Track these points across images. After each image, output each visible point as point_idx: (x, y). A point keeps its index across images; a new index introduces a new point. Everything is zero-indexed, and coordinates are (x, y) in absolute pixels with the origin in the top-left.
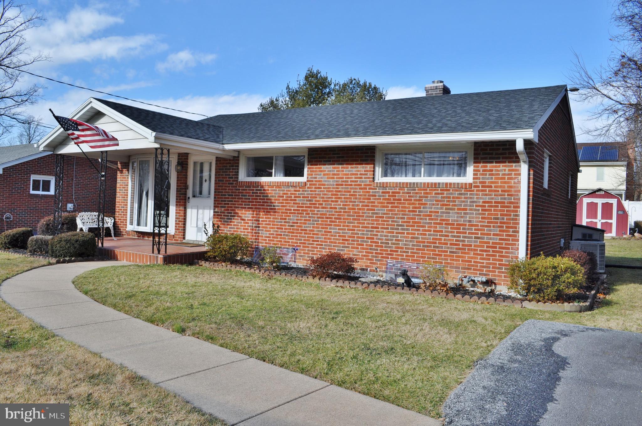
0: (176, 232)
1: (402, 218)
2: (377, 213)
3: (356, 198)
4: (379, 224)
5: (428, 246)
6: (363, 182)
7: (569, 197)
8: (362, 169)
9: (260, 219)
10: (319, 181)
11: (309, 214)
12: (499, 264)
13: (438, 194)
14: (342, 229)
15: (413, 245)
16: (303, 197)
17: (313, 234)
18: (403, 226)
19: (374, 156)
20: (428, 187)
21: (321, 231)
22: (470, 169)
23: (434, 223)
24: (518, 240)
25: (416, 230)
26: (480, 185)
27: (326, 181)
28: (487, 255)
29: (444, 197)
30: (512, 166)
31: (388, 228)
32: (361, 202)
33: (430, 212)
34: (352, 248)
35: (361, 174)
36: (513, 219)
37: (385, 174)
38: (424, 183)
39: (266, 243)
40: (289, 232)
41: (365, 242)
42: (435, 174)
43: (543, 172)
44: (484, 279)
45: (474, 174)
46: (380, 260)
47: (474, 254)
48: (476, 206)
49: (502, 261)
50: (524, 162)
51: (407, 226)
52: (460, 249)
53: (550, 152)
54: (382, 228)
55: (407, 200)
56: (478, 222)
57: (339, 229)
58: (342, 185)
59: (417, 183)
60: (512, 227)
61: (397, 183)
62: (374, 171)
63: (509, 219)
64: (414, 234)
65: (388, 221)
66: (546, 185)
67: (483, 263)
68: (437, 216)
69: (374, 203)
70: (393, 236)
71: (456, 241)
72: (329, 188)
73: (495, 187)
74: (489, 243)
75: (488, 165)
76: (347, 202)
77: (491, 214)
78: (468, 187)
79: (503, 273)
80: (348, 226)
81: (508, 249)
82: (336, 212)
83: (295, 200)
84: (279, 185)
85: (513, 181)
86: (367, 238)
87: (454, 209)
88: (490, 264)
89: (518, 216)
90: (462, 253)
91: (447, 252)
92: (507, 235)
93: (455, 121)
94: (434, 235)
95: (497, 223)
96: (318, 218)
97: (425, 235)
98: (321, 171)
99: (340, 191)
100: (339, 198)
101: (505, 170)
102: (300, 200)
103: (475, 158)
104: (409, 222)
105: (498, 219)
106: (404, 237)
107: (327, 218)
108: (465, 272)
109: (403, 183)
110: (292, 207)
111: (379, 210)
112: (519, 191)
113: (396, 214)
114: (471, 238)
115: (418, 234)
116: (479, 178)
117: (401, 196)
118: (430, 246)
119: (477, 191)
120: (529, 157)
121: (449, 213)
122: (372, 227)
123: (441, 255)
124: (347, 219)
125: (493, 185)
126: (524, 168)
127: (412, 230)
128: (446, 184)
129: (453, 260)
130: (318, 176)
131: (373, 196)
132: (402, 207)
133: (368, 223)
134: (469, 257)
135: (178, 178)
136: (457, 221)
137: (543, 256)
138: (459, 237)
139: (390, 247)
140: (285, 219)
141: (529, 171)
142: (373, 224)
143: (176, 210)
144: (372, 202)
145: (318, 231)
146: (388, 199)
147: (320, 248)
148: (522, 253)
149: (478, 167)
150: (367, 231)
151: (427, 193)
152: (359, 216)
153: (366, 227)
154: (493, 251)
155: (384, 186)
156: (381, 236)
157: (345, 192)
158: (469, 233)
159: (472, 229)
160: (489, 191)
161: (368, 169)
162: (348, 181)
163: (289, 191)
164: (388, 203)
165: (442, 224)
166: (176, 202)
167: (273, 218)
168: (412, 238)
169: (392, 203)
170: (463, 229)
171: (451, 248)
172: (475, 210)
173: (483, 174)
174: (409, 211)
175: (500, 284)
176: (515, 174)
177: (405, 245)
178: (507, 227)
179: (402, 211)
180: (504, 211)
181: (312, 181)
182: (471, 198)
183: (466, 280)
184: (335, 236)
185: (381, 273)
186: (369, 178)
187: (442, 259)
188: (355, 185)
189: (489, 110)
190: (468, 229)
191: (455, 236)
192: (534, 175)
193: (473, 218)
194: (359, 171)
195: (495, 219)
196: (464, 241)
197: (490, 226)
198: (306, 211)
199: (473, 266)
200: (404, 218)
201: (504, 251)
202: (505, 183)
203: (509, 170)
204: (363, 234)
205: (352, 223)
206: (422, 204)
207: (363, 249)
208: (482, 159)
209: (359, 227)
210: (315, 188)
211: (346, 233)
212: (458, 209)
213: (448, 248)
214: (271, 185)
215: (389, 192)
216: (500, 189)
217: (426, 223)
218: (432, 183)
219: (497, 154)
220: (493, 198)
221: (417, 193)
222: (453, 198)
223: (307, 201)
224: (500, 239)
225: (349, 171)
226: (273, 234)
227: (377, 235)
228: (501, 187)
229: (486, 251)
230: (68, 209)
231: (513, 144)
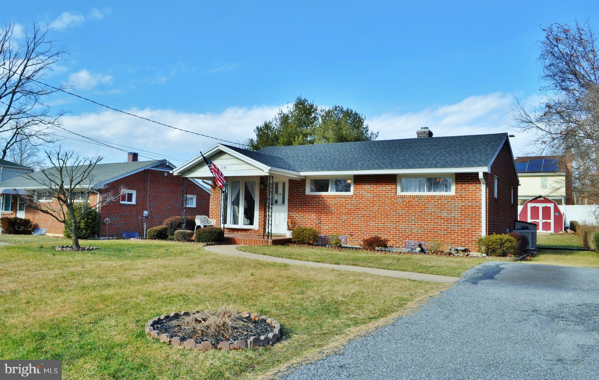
0: (259, 228)
1: (414, 216)
2: (399, 213)
3: (386, 205)
4: (400, 220)
5: (430, 232)
6: (389, 195)
7: (512, 203)
8: (388, 187)
9: (322, 218)
10: (362, 195)
11: (355, 214)
12: (471, 240)
13: (435, 202)
14: (377, 223)
15: (421, 231)
16: (351, 204)
17: (358, 227)
18: (415, 220)
19: (396, 180)
20: (429, 198)
21: (363, 225)
22: (453, 188)
23: (434, 218)
24: (481, 227)
25: (423, 222)
26: (459, 196)
27: (366, 195)
28: (464, 235)
29: (439, 204)
30: (477, 186)
31: (406, 222)
32: (389, 207)
33: (431, 212)
34: (384, 234)
35: (388, 191)
36: (478, 215)
37: (402, 191)
38: (427, 196)
39: (326, 233)
40: (341, 226)
41: (392, 230)
42: (433, 191)
43: (494, 188)
44: (463, 248)
45: (456, 191)
46: (401, 241)
47: (457, 235)
48: (458, 208)
49: (473, 238)
50: (483, 184)
51: (417, 220)
52: (449, 232)
53: (497, 175)
54: (402, 222)
55: (417, 205)
56: (459, 217)
57: (375, 223)
58: (377, 197)
59: (423, 196)
60: (478, 220)
61: (411, 196)
62: (396, 189)
63: (476, 215)
64: (422, 225)
65: (406, 218)
66: (496, 196)
67: (462, 240)
68: (435, 214)
69: (397, 207)
70: (409, 227)
71: (446, 228)
72: (368, 199)
73: (468, 197)
74: (465, 228)
75: (464, 185)
76: (380, 207)
77: (466, 213)
78: (452, 198)
79: (473, 245)
80: (380, 221)
81: (476, 231)
82: (373, 213)
83: (346, 206)
84: (335, 197)
85: (477, 194)
86: (393, 228)
87: (445, 210)
88: (466, 240)
89: (481, 213)
90: (450, 235)
91: (441, 234)
92: (475, 224)
93: (444, 160)
94: (433, 225)
95: (469, 217)
96: (361, 217)
97: (429, 225)
98: (363, 189)
99: (375, 201)
100: (375, 205)
101: (473, 188)
102: (349, 206)
103: (456, 182)
104: (419, 218)
105: (470, 215)
106: (416, 227)
107: (367, 217)
108: (452, 246)
109: (415, 196)
110: (344, 210)
111: (400, 211)
112: (481, 200)
113: (410, 214)
114: (455, 226)
115: (424, 225)
116: (459, 193)
117: (414, 203)
118: (432, 232)
119: (458, 200)
120: (486, 181)
121: (442, 212)
122: (396, 222)
123: (438, 236)
124: (380, 217)
125: (466, 196)
126: (483, 187)
127: (420, 222)
128: (440, 196)
129: (445, 239)
130: (361, 192)
131: (396, 203)
132: (414, 210)
133: (394, 219)
134: (454, 237)
135: (260, 192)
136: (447, 217)
137: (495, 234)
138: (448, 226)
139: (407, 233)
140: (339, 218)
141: (486, 188)
142: (396, 220)
144: (396, 207)
145: (362, 225)
146: (405, 205)
147: (363, 235)
148: (483, 233)
149: (458, 186)
150: (393, 224)
151: (429, 201)
152: (388, 215)
153: (392, 222)
154: (468, 233)
155: (403, 197)
156: (402, 226)
157: (378, 201)
158: (454, 223)
159: (455, 221)
160: (465, 200)
161: (393, 187)
162: (380, 195)
163: (341, 200)
164: (405, 207)
165: (438, 219)
166: (259, 208)
167: (331, 218)
168: (420, 227)
169: (408, 207)
170: (450, 221)
171: (444, 232)
172: (457, 210)
173: (460, 191)
174: (418, 212)
175: (472, 251)
176: (478, 190)
177: (417, 231)
178: (475, 219)
179: (414, 212)
180: (473, 210)
181: (357, 195)
182: (454, 204)
183: (453, 249)
184: (373, 227)
185: (402, 248)
186: (393, 193)
187: (439, 239)
188: (385, 197)
189: (461, 152)
190: (453, 221)
191: (445, 225)
192: (489, 191)
193: (456, 215)
194: (387, 189)
195: (468, 215)
196: (451, 228)
197: (466, 219)
198: (353, 212)
199: (456, 242)
200: (415, 216)
201: (474, 233)
202: (473, 195)
203: (475, 188)
204: (391, 226)
205: (383, 219)
206: (426, 208)
207: (391, 234)
208: (460, 182)
209: (388, 221)
210: (359, 199)
211: (380, 225)
212: (447, 210)
213: (442, 232)
214: (329, 197)
215: (406, 201)
216: (470, 199)
217: (428, 218)
218: (431, 196)
219: (468, 179)
220: (466, 204)
221: (423, 201)
222: (444, 204)
223: (354, 206)
224: (471, 226)
225: (381, 189)
226: (331, 227)
227: (399, 226)
228: (471, 197)
229: (463, 233)
230: (144, 215)
231: (477, 174)
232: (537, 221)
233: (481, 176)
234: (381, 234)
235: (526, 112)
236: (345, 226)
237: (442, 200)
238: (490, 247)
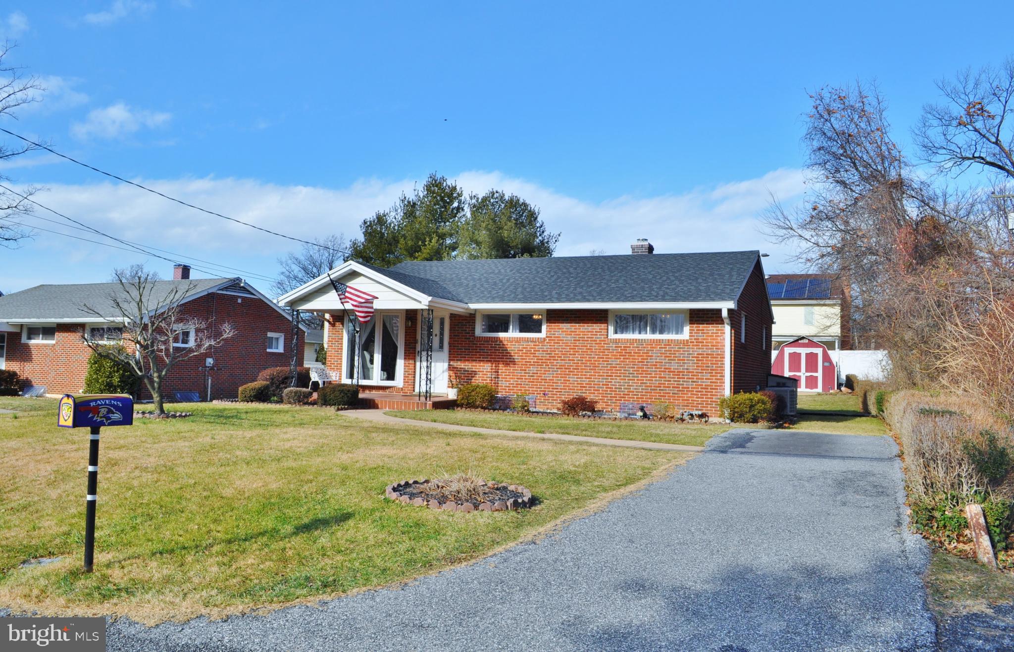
0: (405, 385)
1: (632, 368)
2: (610, 364)
3: (592, 352)
4: (613, 373)
5: (654, 390)
6: (598, 338)
7: (764, 349)
8: (596, 327)
9: (500, 371)
10: (558, 337)
11: (548, 365)
12: (711, 401)
13: (662, 348)
14: (580, 378)
15: (642, 389)
16: (542, 351)
17: (553, 383)
18: (634, 374)
19: (607, 317)
20: (654, 342)
21: (560, 380)
22: (687, 329)
23: (659, 371)
24: (724, 383)
25: (644, 377)
26: (695, 341)
27: (564, 337)
28: (701, 395)
29: (666, 351)
30: (718, 327)
31: (621, 376)
32: (596, 355)
33: (656, 362)
34: (589, 393)
35: (596, 332)
36: (720, 367)
37: (616, 332)
38: (651, 340)
39: (505, 392)
40: (529, 382)
41: (601, 388)
42: (658, 332)
43: (741, 330)
44: (700, 413)
45: (690, 333)
46: (614, 403)
47: (691, 394)
48: (692, 357)
49: (712, 398)
50: (728, 324)
51: (637, 374)
52: (680, 391)
53: (746, 312)
54: (615, 376)
55: (636, 353)
56: (693, 369)
57: (577, 378)
58: (579, 340)
59: (645, 340)
60: (719, 373)
61: (627, 339)
62: (607, 329)
63: (717, 367)
64: (643, 380)
65: (621, 370)
66: (743, 340)
67: (698, 401)
68: (662, 365)
69: (609, 355)
70: (626, 383)
71: (677, 384)
72: (567, 343)
73: (706, 342)
74: (702, 385)
75: (701, 326)
76: (584, 355)
77: (704, 364)
78: (685, 343)
79: (713, 407)
80: (585, 375)
81: (717, 389)
82: (574, 363)
83: (535, 354)
84: (518, 340)
85: (719, 338)
86: (603, 385)
87: (675, 360)
88: (704, 401)
89: (723, 364)
90: (682, 394)
91: (670, 393)
92: (716, 379)
93: (674, 289)
94: (659, 380)
95: (708, 370)
96: (557, 368)
97: (652, 380)
98: (560, 329)
99: (577, 346)
100: (577, 352)
101: (713, 330)
102: (540, 354)
103: (690, 321)
104: (639, 371)
105: (708, 367)
106: (635, 383)
107: (566, 369)
108: (684, 409)
109: (633, 339)
110: (532, 359)
111: (613, 361)
112: (724, 346)
113: (627, 365)
114: (689, 382)
115: (646, 380)
116: (694, 336)
117: (632, 350)
118: (657, 390)
119: (693, 345)
120: (731, 320)
121: (671, 363)
122: (607, 376)
123: (665, 396)
124: (585, 369)
125: (704, 341)
126: (727, 328)
127: (641, 377)
128: (668, 340)
129: (675, 400)
130: (557, 333)
131: (607, 349)
132: (632, 359)
133: (604, 373)
134: (687, 397)
135: (406, 332)
136: (678, 369)
137: (742, 393)
138: (680, 381)
139: (623, 391)
140: (526, 370)
141: (731, 330)
142: (607, 373)
143: (405, 364)
144: (607, 355)
145: (558, 380)
146: (620, 352)
147: (560, 395)
148: (727, 392)
149: (693, 327)
150: (602, 379)
151: (653, 347)
152: (596, 367)
153: (601, 376)
154: (706, 392)
155: (616, 341)
156: (615, 382)
157: (582, 346)
158: (687, 378)
159: (689, 375)
160: (702, 346)
161: (603, 327)
162: (584, 338)
163: (528, 345)
164: (620, 355)
165: (666, 372)
166: (405, 356)
167: (513, 370)
168: (641, 383)
169: (623, 356)
170: (683, 375)
171: (673, 390)
172: (692, 360)
173: (696, 333)
174: (638, 362)
175: (712, 416)
176: (721, 333)
177: (636, 389)
178: (716, 373)
179: (632, 362)
180: (713, 361)
181: (551, 337)
182: (688, 351)
183: (686, 414)
184: (574, 384)
185: (615, 413)
186: (603, 335)
187: (666, 399)
188: (591, 341)
189: (697, 279)
190: (686, 375)
191: (676, 381)
192: (735, 334)
193: (690, 366)
194: (594, 329)
195: (706, 367)
196: (683, 384)
197: (703, 373)
198: (545, 362)
199: (691, 403)
200: (634, 368)
201: (714, 391)
202: (714, 339)
203: (716, 330)
204: (599, 381)
205: (589, 372)
206: (649, 356)
207: (599, 394)
208: (696, 321)
209: (595, 375)
210: (554, 343)
211: (584, 381)
212: (678, 360)
213: (671, 390)
214: (511, 340)
215: (621, 347)
216: (710, 344)
217: (652, 371)
218: (657, 340)
219: (707, 317)
220: (704, 351)
221: (644, 347)
222: (674, 351)
223: (546, 354)
224: (711, 382)
225: (585, 329)
226: (514, 384)
227: (611, 382)
228: (710, 342)
229: (700, 392)
230: (207, 365)
231: (719, 311)
232: (798, 374)
233: (725, 314)
234: (586, 393)
235: (785, 213)
236: (534, 382)
237: (671, 345)
238: (736, 410)
